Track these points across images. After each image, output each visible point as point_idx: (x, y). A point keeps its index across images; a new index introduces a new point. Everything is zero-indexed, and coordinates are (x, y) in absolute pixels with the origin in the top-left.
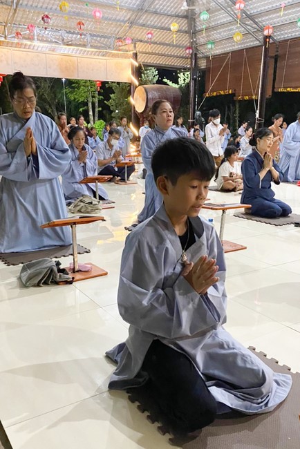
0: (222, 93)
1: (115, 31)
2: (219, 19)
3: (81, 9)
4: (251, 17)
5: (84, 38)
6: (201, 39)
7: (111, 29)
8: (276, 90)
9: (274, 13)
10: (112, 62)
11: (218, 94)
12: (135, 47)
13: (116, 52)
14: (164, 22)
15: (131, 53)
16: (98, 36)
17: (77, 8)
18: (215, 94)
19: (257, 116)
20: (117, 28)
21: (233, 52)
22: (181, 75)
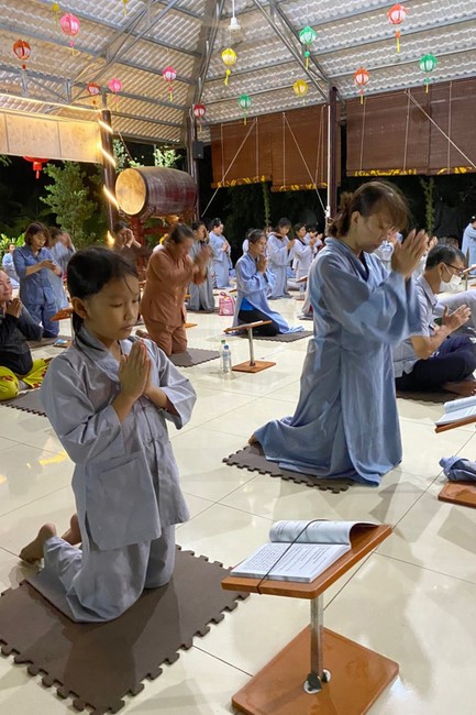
0: (248, 181)
1: (73, 68)
2: (251, 61)
3: (20, 17)
4: (313, 58)
5: (13, 78)
6: (209, 95)
7: (65, 65)
8: (348, 174)
9: (360, 51)
10: (68, 125)
11: (240, 184)
12: (105, 101)
13: (74, 108)
14: (158, 59)
15: (100, 111)
16: (41, 76)
17: (12, 15)
18: (233, 183)
19: (328, 214)
20: (78, 63)
21: (262, 117)
22: (158, 154)
